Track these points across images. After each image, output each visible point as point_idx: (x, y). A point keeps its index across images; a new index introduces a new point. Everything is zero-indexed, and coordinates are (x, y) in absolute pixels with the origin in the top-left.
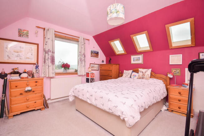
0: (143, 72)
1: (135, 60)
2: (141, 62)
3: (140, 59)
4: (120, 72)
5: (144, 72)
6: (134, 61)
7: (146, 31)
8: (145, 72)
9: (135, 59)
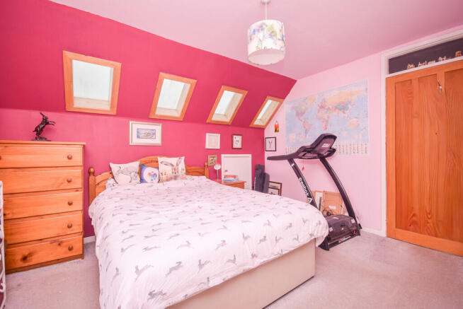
0: (172, 165)
1: (140, 136)
2: (157, 140)
3: (154, 134)
4: (92, 170)
5: (175, 165)
6: (138, 137)
7: (195, 81)
8: (177, 165)
9: (143, 132)
